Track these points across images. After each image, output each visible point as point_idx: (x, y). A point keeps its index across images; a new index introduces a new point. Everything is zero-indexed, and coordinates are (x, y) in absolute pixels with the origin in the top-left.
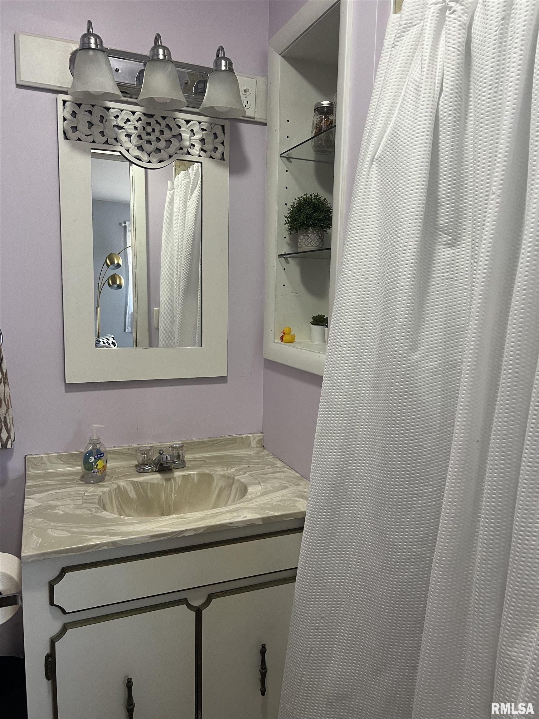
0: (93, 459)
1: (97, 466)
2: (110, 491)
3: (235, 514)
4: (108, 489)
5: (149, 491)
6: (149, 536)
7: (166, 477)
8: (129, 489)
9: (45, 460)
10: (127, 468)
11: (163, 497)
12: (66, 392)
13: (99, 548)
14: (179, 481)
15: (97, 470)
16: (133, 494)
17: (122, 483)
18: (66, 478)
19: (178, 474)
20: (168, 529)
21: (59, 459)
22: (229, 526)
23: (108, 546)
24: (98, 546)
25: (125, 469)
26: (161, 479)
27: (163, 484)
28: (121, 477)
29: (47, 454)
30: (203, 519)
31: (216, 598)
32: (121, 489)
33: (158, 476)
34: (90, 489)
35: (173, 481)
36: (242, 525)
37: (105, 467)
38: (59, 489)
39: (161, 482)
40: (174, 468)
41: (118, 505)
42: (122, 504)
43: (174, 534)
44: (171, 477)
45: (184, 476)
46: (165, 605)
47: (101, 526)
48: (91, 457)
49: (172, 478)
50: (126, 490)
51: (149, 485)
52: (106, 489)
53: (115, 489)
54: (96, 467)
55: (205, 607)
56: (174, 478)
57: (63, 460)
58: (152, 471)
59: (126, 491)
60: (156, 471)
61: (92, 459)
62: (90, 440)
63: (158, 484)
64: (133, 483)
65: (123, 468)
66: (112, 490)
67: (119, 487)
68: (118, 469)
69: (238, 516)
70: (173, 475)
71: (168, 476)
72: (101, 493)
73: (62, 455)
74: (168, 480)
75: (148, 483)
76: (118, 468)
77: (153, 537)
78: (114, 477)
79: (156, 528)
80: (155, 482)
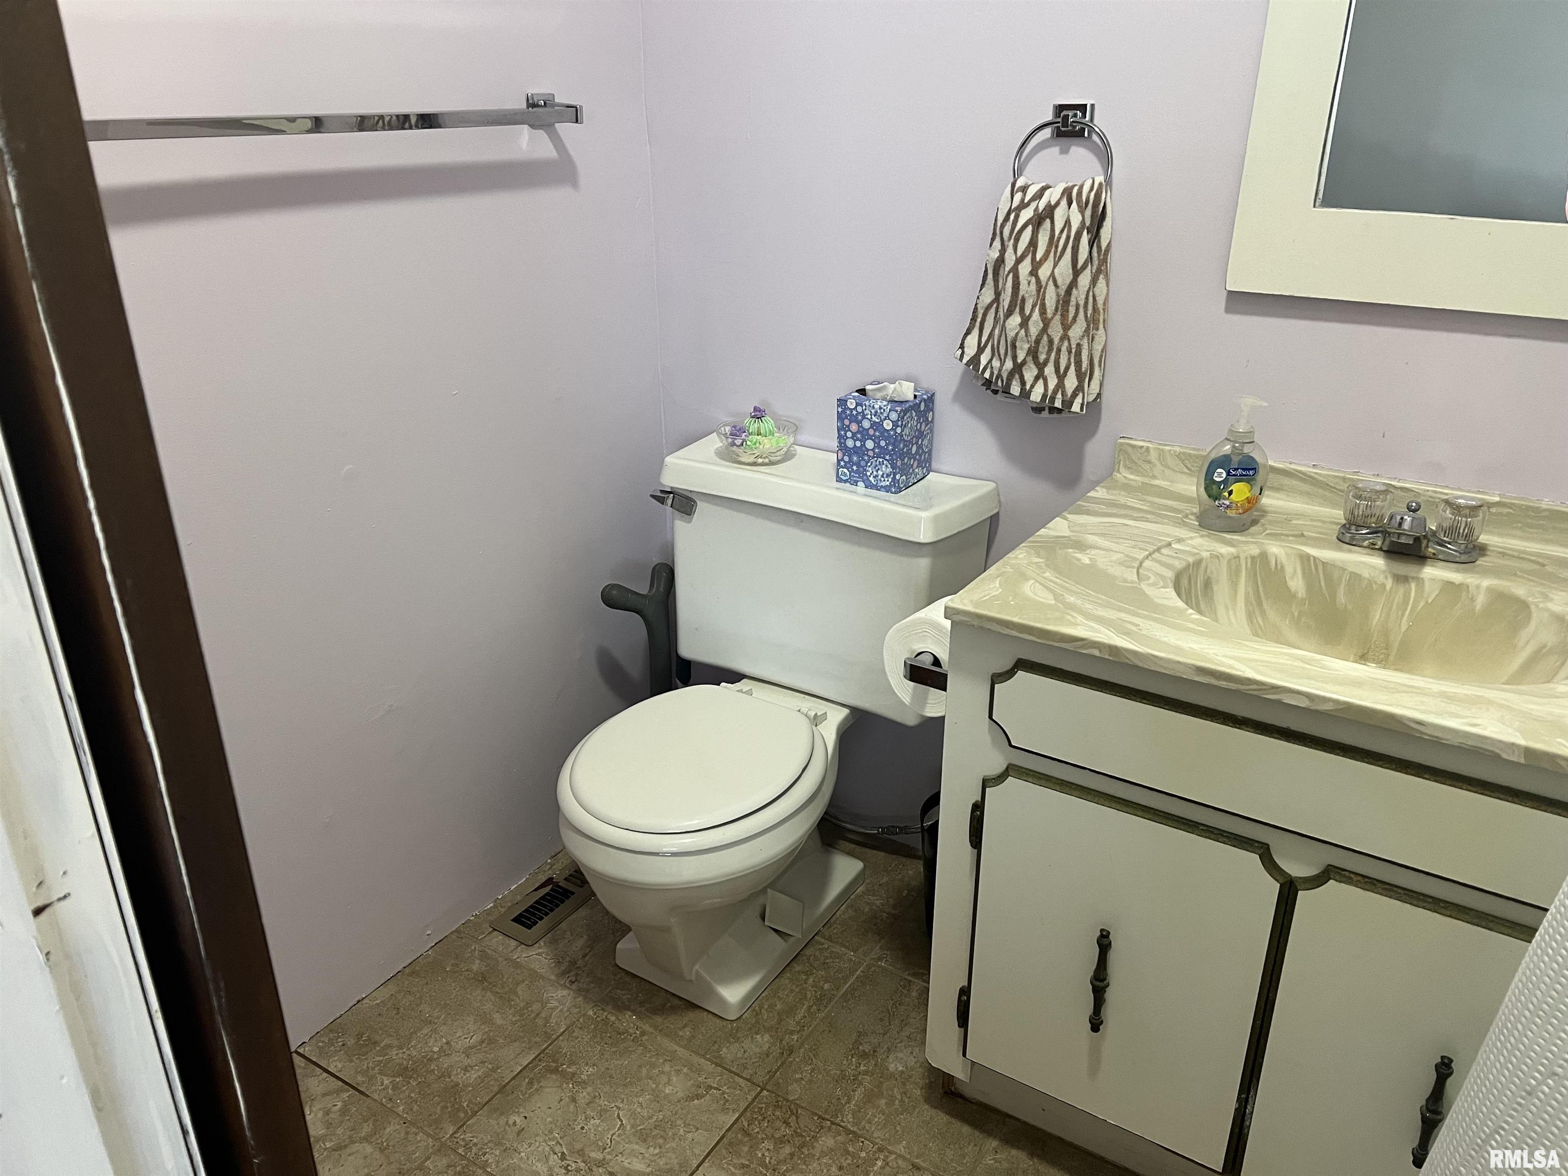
0: (1224, 475)
1: (1230, 493)
2: (1238, 557)
3: (1453, 708)
4: (1232, 550)
5: (1341, 590)
6: (1193, 665)
7: (1396, 572)
8: (1289, 570)
9: (1153, 456)
10: (1324, 522)
11: (1377, 616)
12: (1228, 310)
13: (1082, 647)
14: (1431, 592)
15: (1227, 502)
16: (1297, 584)
17: (1275, 549)
18: (1170, 503)
19: (1432, 572)
20: (1243, 668)
21: (1182, 461)
22: (1413, 729)
23: (1100, 651)
24: (1080, 643)
25: (1315, 523)
26: (1384, 572)
27: (1383, 586)
28: (1287, 535)
29: (1160, 444)
30: (1357, 683)
31: (1340, 882)
32: (1268, 563)
33: (1378, 562)
34: (1191, 538)
35: (1413, 586)
36: (1456, 741)
37: (1252, 502)
38: (1135, 519)
39: (1381, 579)
40: (1435, 557)
41: (1251, 593)
42: (1262, 595)
43: (1255, 687)
44: (1413, 574)
45: (1450, 583)
46: (1212, 833)
47: (1120, 610)
48: (1219, 470)
49: (1413, 578)
50: (1282, 568)
51: (1346, 577)
52: (1225, 550)
53: (1253, 558)
54: (1226, 494)
55: (1307, 886)
56: (1420, 581)
57: (1189, 466)
58: (1372, 547)
59: (1280, 570)
60: (1380, 549)
61: (1220, 475)
62: (1231, 431)
63: (1370, 582)
64: (1305, 559)
65: (1312, 520)
66: (1242, 556)
67: (1264, 556)
68: (1298, 519)
69: (1457, 716)
70: (1419, 571)
71: (1403, 568)
72: (1208, 554)
73: (1190, 455)
74: (1401, 579)
75: (1344, 570)
76: (1301, 515)
77: (1201, 670)
78: (1268, 532)
79: (1225, 656)
80: (1366, 574)
